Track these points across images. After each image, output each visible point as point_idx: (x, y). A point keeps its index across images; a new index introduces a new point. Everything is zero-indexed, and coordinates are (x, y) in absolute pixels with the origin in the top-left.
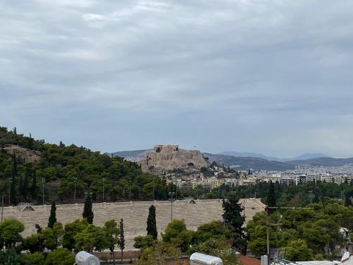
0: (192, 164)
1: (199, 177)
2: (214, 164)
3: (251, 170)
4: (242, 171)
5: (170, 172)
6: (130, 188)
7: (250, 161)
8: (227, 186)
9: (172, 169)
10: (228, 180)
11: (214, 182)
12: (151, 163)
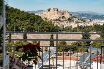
0: (64, 17)
1: (67, 23)
2: (74, 17)
3: (91, 19)
4: (87, 20)
5: (54, 20)
6: (39, 27)
7: (90, 15)
8: (80, 27)
9: (55, 19)
10: (80, 24)
11: (74, 25)
12: (46, 16)
